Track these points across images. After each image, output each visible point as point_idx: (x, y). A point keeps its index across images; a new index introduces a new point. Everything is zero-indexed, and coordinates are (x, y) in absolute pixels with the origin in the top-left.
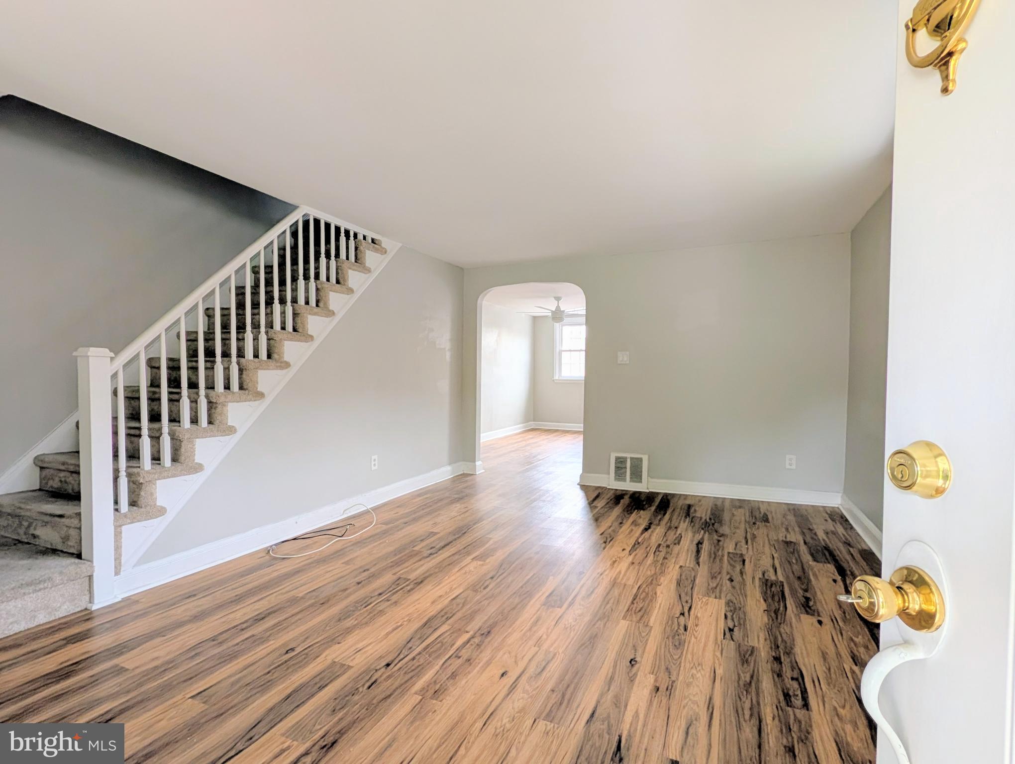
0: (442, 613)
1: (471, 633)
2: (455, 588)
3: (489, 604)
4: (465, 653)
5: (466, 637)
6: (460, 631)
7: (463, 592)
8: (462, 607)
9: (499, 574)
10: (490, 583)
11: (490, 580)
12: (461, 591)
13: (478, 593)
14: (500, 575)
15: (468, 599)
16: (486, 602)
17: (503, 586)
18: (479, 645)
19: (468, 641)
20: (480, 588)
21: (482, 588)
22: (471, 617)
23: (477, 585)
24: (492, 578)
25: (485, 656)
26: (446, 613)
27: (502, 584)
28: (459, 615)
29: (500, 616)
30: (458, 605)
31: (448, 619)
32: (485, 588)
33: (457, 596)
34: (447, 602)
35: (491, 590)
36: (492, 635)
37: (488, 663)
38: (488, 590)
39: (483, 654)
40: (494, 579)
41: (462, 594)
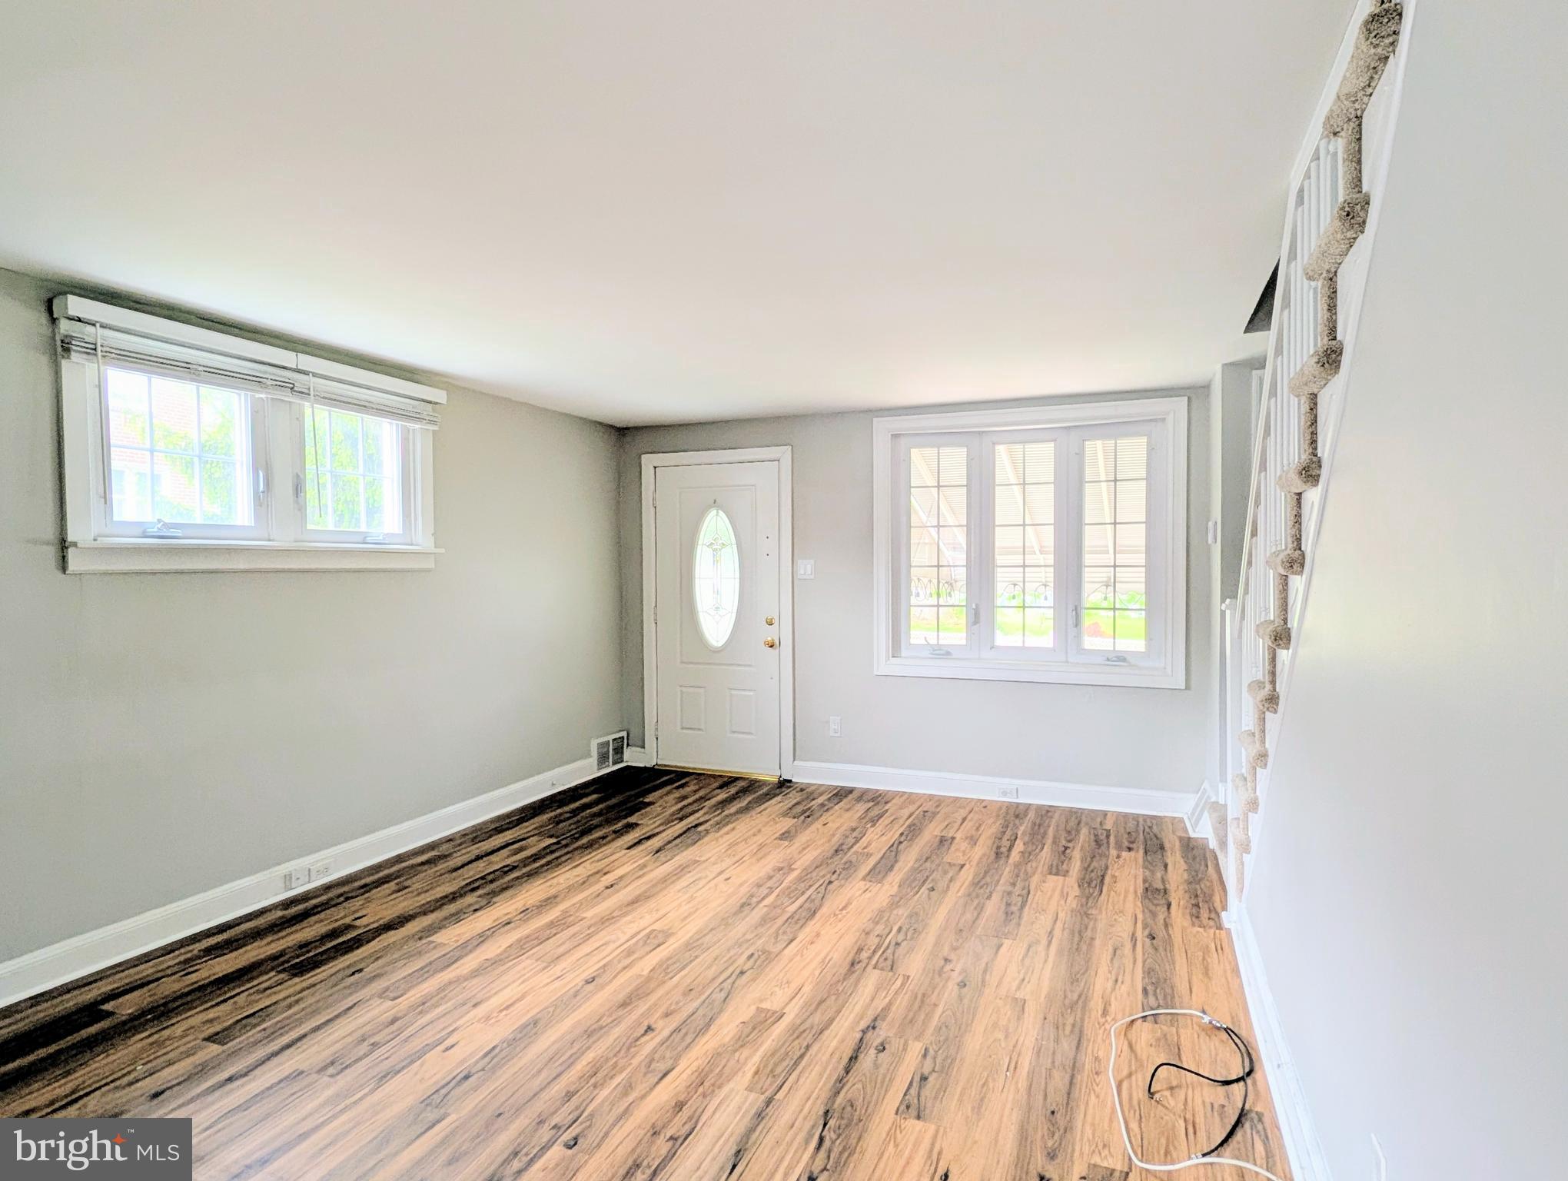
0: (801, 923)
1: (761, 905)
2: (796, 955)
3: (744, 935)
4: (764, 891)
5: (767, 902)
6: (773, 906)
7: (783, 949)
8: (779, 929)
9: (730, 981)
10: (745, 963)
11: (745, 968)
12: (786, 951)
13: (760, 948)
14: (729, 977)
15: (773, 940)
16: (748, 937)
17: (725, 959)
18: (752, 896)
19: (763, 899)
20: (759, 956)
21: (756, 956)
22: (764, 921)
23: (764, 961)
24: (742, 973)
25: (744, 890)
26: (796, 923)
27: (725, 962)
28: (780, 921)
29: (730, 921)
30: (784, 933)
31: (791, 917)
32: (752, 954)
33: (789, 943)
34: (801, 936)
35: (742, 953)
36: (739, 905)
37: (741, 885)
38: (749, 952)
39: (747, 890)
40: (738, 971)
41: (783, 946)
